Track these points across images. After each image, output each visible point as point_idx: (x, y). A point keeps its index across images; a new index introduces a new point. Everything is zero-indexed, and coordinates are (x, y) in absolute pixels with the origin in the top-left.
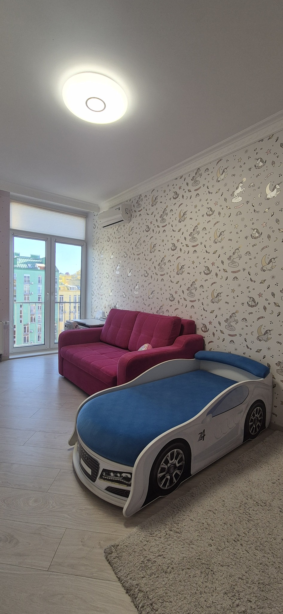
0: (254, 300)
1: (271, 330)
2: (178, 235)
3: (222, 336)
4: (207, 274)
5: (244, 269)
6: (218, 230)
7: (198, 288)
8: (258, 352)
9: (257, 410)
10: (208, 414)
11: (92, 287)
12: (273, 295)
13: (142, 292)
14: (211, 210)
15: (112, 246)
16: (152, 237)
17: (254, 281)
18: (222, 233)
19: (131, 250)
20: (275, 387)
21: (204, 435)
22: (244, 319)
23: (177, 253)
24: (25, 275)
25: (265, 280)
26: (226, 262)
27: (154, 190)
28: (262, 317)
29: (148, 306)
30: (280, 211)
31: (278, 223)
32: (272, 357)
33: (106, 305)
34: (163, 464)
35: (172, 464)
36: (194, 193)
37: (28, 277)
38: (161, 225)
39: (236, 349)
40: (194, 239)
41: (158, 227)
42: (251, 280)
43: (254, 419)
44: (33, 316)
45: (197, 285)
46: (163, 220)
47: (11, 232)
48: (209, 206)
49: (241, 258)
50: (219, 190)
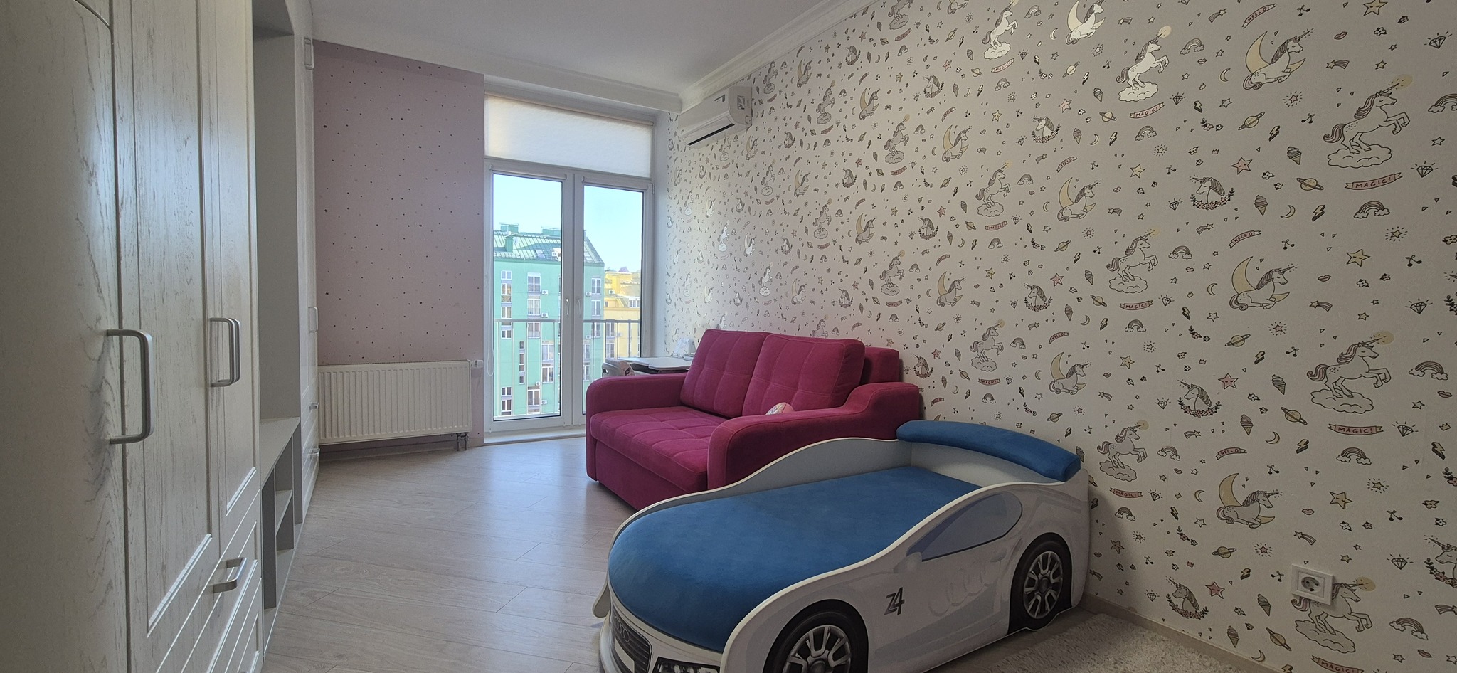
0: (1040, 293)
1: (1085, 365)
2: (858, 149)
3: (964, 385)
4: (928, 237)
5: (1016, 219)
6: (953, 129)
7: (907, 272)
8: (1052, 420)
9: (1045, 558)
10: (910, 552)
11: (667, 285)
12: (1089, 276)
13: (777, 290)
14: (936, 82)
15: (709, 187)
16: (799, 158)
17: (1042, 247)
18: (962, 134)
19: (751, 192)
20: (1097, 505)
21: (902, 602)
22: (1019, 341)
23: (857, 191)
24: (530, 275)
25: (1068, 243)
26: (973, 204)
27: (802, 48)
28: (1063, 334)
29: (792, 322)
30: (1104, 67)
31: (1100, 98)
32: (1089, 430)
33: (698, 324)
34: (794, 656)
35: (818, 658)
36: (894, 46)
37: (537, 279)
38: (819, 128)
39: (998, 416)
40: (896, 156)
41: (813, 133)
42: (1034, 244)
43: (1039, 581)
44: (548, 367)
45: (905, 264)
46: (824, 117)
47: (487, 165)
48: (929, 73)
49: (1008, 191)
50: (954, 31)
